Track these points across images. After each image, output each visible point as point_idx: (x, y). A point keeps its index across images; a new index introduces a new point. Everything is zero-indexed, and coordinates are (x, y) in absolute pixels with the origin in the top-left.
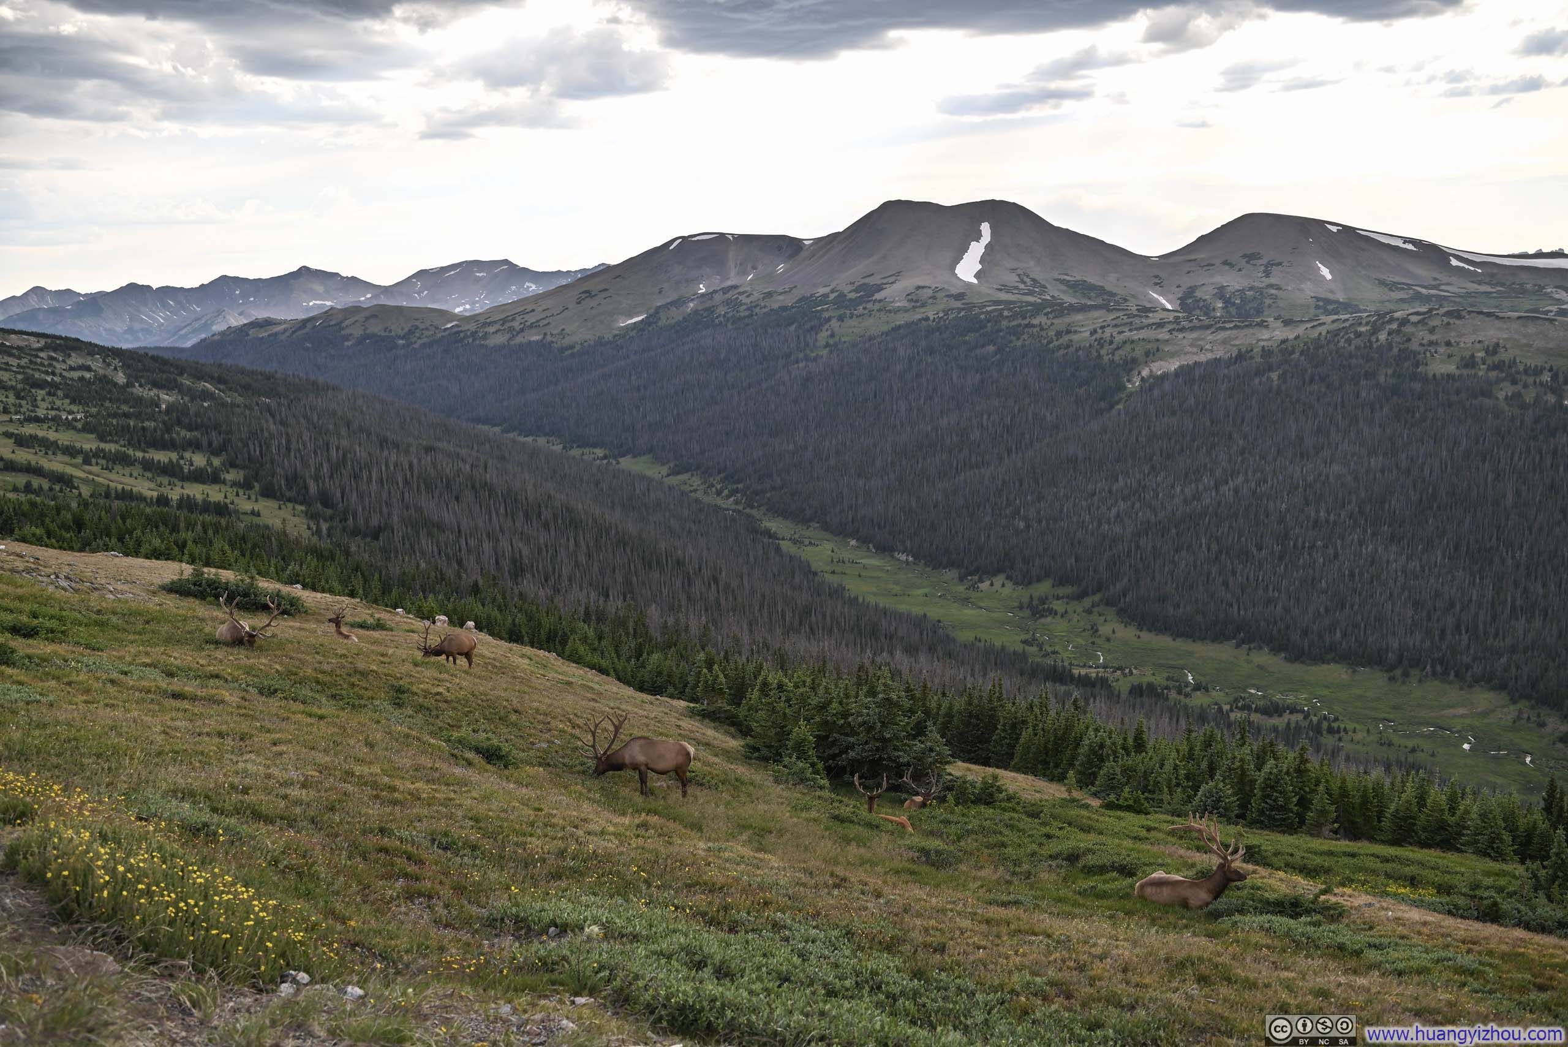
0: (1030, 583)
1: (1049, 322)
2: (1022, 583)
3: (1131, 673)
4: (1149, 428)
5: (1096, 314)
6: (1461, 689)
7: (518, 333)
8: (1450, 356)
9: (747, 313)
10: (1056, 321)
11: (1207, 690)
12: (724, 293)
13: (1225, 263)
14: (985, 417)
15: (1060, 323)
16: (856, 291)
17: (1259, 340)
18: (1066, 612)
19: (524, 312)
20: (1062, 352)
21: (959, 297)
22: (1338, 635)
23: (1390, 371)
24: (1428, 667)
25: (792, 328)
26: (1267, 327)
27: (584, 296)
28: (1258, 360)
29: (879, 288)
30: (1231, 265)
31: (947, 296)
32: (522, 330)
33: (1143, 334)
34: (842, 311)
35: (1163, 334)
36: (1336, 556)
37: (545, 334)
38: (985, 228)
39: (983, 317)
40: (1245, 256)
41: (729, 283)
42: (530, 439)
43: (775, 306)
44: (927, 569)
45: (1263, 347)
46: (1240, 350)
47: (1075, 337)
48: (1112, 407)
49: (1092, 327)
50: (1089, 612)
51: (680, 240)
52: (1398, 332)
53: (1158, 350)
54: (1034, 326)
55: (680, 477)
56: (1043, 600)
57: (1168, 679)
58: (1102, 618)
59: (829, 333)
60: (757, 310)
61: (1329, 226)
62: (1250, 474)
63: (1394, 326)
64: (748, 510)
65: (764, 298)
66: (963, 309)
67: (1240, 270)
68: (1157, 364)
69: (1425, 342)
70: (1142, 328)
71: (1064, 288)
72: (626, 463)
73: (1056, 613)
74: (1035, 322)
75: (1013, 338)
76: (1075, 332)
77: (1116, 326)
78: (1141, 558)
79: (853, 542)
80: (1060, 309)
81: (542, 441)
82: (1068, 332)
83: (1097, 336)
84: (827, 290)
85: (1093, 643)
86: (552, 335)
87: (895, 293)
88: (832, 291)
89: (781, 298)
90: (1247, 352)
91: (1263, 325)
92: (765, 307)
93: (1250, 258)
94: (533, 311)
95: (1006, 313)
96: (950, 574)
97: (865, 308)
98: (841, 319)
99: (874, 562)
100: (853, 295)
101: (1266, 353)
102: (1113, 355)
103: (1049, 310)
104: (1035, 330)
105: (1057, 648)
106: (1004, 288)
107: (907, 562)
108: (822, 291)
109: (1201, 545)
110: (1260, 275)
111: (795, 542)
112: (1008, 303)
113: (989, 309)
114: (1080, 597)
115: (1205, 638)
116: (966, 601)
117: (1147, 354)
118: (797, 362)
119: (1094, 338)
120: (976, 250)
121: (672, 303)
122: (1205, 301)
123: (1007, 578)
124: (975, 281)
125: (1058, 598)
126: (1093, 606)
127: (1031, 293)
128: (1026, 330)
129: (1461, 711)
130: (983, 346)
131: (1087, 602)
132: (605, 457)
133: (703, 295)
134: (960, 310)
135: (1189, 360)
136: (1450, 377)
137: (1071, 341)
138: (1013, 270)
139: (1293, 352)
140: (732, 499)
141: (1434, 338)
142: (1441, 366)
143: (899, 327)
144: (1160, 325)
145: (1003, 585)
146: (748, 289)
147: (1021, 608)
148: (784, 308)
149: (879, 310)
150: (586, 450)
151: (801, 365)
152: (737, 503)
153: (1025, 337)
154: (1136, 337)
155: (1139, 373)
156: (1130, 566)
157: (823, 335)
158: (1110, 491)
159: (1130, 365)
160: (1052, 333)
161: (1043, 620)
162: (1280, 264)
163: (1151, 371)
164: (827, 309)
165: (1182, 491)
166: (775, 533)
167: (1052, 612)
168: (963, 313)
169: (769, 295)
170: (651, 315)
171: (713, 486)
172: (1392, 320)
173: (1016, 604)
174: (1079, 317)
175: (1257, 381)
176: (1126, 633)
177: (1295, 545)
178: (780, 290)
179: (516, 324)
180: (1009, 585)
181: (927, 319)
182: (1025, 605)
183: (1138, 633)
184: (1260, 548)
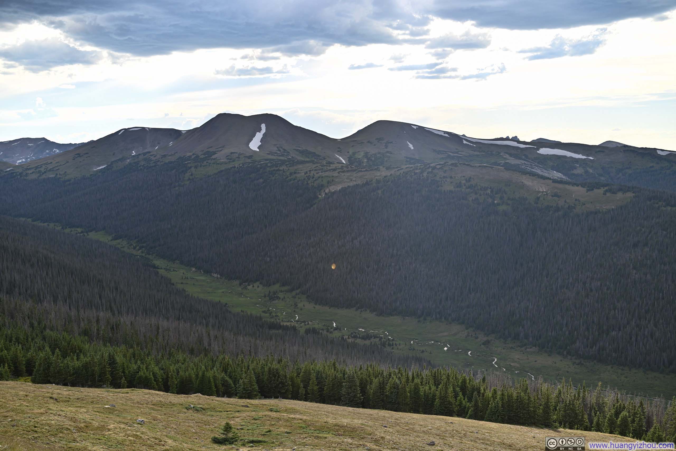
0: (270, 286)
1: (287, 169)
2: (266, 286)
3: (308, 324)
4: (326, 215)
5: (308, 165)
6: (447, 324)
7: (43, 174)
8: (451, 183)
9: (154, 164)
10: (290, 168)
11: (340, 330)
12: (144, 155)
13: (369, 142)
14: (256, 211)
15: (292, 169)
16: (204, 154)
17: (375, 176)
18: (284, 298)
19: (47, 164)
20: (292, 182)
21: (250, 157)
22: (398, 303)
23: (427, 189)
24: (434, 316)
25: (174, 171)
26: (379, 170)
27: (76, 156)
28: (375, 185)
29: (214, 153)
30: (371, 143)
31: (244, 157)
32: (45, 172)
33: (327, 174)
34: (196, 164)
35: (335, 174)
36: (400, 269)
37: (57, 174)
38: (263, 126)
39: (259, 166)
40: (377, 139)
41: (146, 151)
42: (46, 224)
43: (167, 161)
44: (226, 281)
45: (377, 179)
46: (367, 181)
47: (298, 175)
48: (312, 206)
49: (305, 171)
50: (294, 297)
51: (124, 130)
52: (432, 172)
53: (333, 181)
54: (281, 170)
55: (118, 241)
56: (275, 293)
57: (324, 326)
58: (300, 300)
59: (190, 173)
60: (159, 163)
61: (413, 126)
62: (366, 235)
63: (430, 170)
64: (147, 256)
65: (162, 158)
66: (251, 163)
67: (375, 145)
68: (332, 187)
69: (442, 177)
70: (327, 171)
71: (298, 153)
72: (93, 235)
73: (280, 298)
74: (281, 168)
75: (272, 176)
76: (298, 173)
77: (316, 170)
78: (318, 273)
79: (194, 269)
80: (293, 162)
81: (52, 225)
82: (295, 173)
83: (307, 175)
84: (191, 154)
85: (294, 311)
86: (60, 174)
87: (221, 156)
88: (193, 154)
89: (169, 157)
90: (370, 181)
91: (378, 169)
92: (162, 162)
93: (379, 140)
94: (51, 163)
95: (269, 165)
96: (237, 282)
97: (207, 162)
98: (196, 167)
99: (203, 278)
100: (202, 156)
101: (378, 182)
102: (314, 183)
103: (288, 163)
104: (281, 172)
105: (278, 314)
106: (271, 153)
107: (217, 278)
108: (189, 154)
109: (344, 267)
110: (383, 147)
111: (166, 270)
112: (271, 160)
113: (262, 163)
114: (291, 291)
115: (343, 307)
116: (240, 294)
117: (328, 182)
118: (175, 187)
119: (306, 176)
120: (259, 136)
121: (119, 160)
122: (359, 158)
123: (260, 284)
124: (258, 150)
125: (281, 291)
126: (296, 295)
127: (282, 155)
128: (277, 172)
129: (445, 334)
130: (258, 179)
131: (294, 293)
132: (82, 232)
133: (134, 156)
134: (249, 163)
135: (346, 185)
136: (451, 191)
137: (296, 177)
138: (275, 145)
139: (388, 182)
140: (140, 251)
141: (445, 175)
142: (448, 187)
143: (222, 171)
144: (334, 170)
145: (258, 287)
146: (155, 153)
147: (265, 296)
148: (171, 162)
149: (214, 163)
150: (73, 229)
151: (177, 188)
152: (142, 252)
153: (277, 175)
154: (324, 175)
155: (324, 191)
156: (313, 276)
157: (187, 175)
158: (307, 244)
159: (321, 187)
160: (288, 174)
161: (274, 302)
162: (392, 142)
163: (329, 190)
164: (190, 163)
165: (338, 243)
166: (158, 266)
167: (278, 298)
168: (251, 165)
169: (164, 156)
170: (109, 166)
171: (132, 245)
172: (429, 167)
173: (263, 295)
174: (300, 166)
175: (372, 194)
176: (309, 306)
177: (383, 265)
178: (170, 154)
179: (42, 170)
180: (261, 286)
181: (235, 167)
182: (267, 295)
183: (315, 306)
184: (368, 267)
